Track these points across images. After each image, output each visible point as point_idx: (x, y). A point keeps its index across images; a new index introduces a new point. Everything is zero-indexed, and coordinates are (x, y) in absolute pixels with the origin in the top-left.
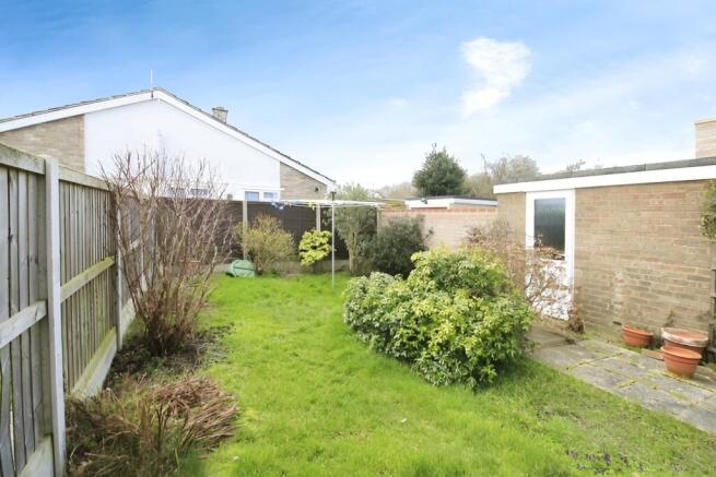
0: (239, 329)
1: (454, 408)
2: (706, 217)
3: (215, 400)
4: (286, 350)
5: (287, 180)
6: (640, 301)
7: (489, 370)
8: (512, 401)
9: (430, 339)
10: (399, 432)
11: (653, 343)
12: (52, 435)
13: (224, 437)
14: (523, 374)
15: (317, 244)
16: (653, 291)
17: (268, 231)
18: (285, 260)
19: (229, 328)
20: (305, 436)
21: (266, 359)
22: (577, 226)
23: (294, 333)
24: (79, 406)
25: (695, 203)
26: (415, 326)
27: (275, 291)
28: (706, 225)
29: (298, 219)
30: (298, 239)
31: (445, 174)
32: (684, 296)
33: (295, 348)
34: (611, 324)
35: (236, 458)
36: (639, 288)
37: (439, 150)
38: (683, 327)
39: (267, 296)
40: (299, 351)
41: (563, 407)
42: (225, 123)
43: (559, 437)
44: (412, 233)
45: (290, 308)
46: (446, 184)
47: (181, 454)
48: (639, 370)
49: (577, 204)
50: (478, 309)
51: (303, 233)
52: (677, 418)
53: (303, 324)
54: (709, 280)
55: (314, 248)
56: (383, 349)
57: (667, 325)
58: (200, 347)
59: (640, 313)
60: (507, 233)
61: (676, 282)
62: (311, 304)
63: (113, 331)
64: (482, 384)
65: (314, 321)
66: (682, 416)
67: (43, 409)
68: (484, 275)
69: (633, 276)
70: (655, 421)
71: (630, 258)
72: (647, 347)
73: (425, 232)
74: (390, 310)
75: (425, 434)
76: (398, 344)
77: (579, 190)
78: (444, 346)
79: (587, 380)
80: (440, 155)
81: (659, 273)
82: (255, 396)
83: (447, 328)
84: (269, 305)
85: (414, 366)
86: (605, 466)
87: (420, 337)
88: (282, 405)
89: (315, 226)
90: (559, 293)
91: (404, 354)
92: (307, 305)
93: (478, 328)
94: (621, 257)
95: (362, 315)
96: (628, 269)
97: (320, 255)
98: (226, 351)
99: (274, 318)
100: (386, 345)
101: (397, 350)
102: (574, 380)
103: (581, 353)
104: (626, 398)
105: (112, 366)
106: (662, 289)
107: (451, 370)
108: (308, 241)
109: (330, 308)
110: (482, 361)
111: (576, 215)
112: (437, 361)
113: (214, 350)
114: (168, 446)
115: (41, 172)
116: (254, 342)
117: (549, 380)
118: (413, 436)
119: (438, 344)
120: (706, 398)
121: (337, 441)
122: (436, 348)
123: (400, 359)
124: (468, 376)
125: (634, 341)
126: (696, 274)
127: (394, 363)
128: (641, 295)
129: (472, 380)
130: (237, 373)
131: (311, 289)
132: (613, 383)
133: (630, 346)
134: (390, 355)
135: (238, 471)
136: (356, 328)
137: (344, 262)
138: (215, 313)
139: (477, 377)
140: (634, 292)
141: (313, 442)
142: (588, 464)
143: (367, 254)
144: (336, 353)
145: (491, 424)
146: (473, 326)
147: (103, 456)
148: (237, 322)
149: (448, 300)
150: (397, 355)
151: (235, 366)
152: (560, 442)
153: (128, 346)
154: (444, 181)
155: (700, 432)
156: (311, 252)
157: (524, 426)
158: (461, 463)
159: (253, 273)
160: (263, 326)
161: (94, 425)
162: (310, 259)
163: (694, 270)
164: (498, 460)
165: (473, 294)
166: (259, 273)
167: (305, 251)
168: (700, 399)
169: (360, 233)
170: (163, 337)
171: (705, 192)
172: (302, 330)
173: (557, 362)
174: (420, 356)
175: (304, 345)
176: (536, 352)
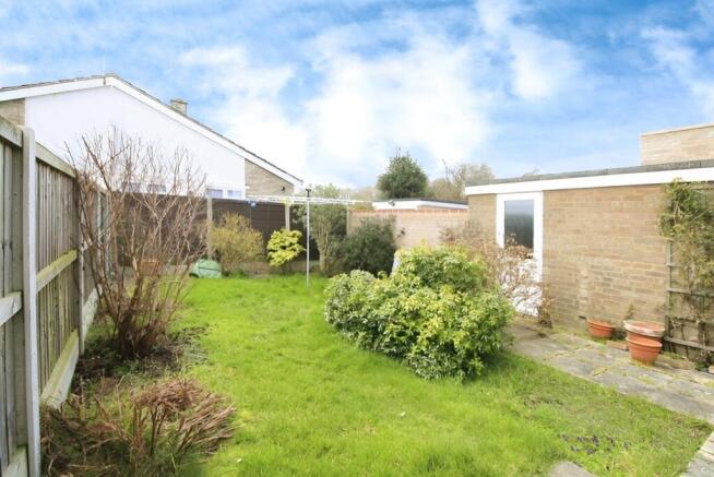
0: (215, 330)
1: (450, 399)
2: (663, 217)
3: (206, 402)
4: (269, 350)
5: (251, 178)
6: (603, 297)
7: (477, 363)
8: (499, 391)
9: (419, 334)
10: (400, 425)
11: (616, 335)
12: (27, 446)
13: (221, 439)
14: (505, 366)
15: (287, 244)
16: (615, 286)
17: (236, 230)
18: (251, 260)
19: (204, 329)
20: (308, 433)
21: (250, 359)
22: (544, 226)
23: (275, 333)
24: (53, 413)
25: (651, 205)
26: (404, 322)
27: (247, 291)
28: (662, 224)
29: (267, 217)
30: (267, 238)
31: (408, 178)
32: (643, 291)
33: (279, 347)
34: (577, 318)
35: (240, 460)
36: (603, 284)
37: (402, 154)
38: (642, 319)
39: (240, 296)
40: (283, 351)
41: (547, 396)
42: (185, 116)
43: (549, 423)
44: (383, 233)
45: (266, 309)
46: (409, 188)
47: (178, 460)
48: (607, 360)
49: (544, 205)
50: (463, 304)
51: (271, 232)
52: (649, 400)
53: (283, 324)
54: (664, 276)
55: (284, 248)
56: (371, 346)
57: (628, 318)
58: (175, 349)
59: (603, 308)
60: (479, 233)
61: (635, 278)
62: (286, 303)
63: (75, 333)
64: (471, 376)
65: (293, 321)
66: (653, 398)
67: (17, 415)
68: (467, 271)
69: (595, 273)
70: (630, 404)
71: (593, 256)
72: (611, 339)
73: (396, 233)
74: (378, 306)
75: (426, 425)
76: (387, 340)
77: (546, 192)
78: (433, 340)
79: (565, 370)
80: (404, 159)
81: (620, 270)
82: (247, 397)
83: (436, 322)
84: (243, 305)
85: (404, 361)
86: (595, 447)
87: (409, 332)
88: (278, 405)
89: (284, 225)
90: (532, 289)
91: (394, 349)
92: (283, 305)
93: (465, 322)
94: (586, 255)
95: (346, 312)
96: (593, 267)
97: (289, 255)
98: (205, 352)
99: (251, 318)
100: (373, 341)
101: (387, 346)
102: (553, 370)
103: (554, 346)
104: (601, 385)
105: (77, 371)
106: (624, 285)
107: (440, 363)
108: (278, 240)
109: (307, 307)
110: (470, 355)
111: (544, 216)
112: (427, 355)
113: (192, 352)
114: (163, 452)
115: (18, 144)
116: (234, 343)
117: (530, 371)
118: (415, 428)
119: (428, 338)
120: (670, 382)
121: (343, 437)
122: (425, 343)
123: (391, 354)
124: (457, 369)
125: (598, 333)
126: (652, 270)
127: (385, 359)
128: (604, 291)
129: (462, 373)
130: (221, 374)
131: (283, 290)
132: (588, 372)
133: (596, 338)
134: (379, 351)
135: (243, 473)
136: (339, 326)
137: (315, 263)
138: (186, 314)
139: (466, 370)
140: (597, 288)
141: (320, 438)
142: (580, 446)
143: (339, 254)
144: (322, 352)
145: (487, 413)
146: (460, 320)
147: (86, 467)
148: (212, 323)
149: (434, 296)
150: (387, 350)
151: (219, 367)
152: (550, 427)
153: (91, 350)
154: (408, 184)
155: (671, 412)
156: (280, 252)
157: (516, 414)
158: (468, 451)
159: (220, 274)
160: (241, 326)
161: (71, 433)
162: (280, 259)
163: (650, 267)
164: (502, 447)
165: (457, 289)
166: (226, 274)
167: (274, 251)
168: (665, 384)
169: (332, 233)
170: (134, 338)
171: (661, 195)
172: (283, 330)
173: (535, 354)
174: (409, 351)
175: (288, 344)
176: (515, 345)
